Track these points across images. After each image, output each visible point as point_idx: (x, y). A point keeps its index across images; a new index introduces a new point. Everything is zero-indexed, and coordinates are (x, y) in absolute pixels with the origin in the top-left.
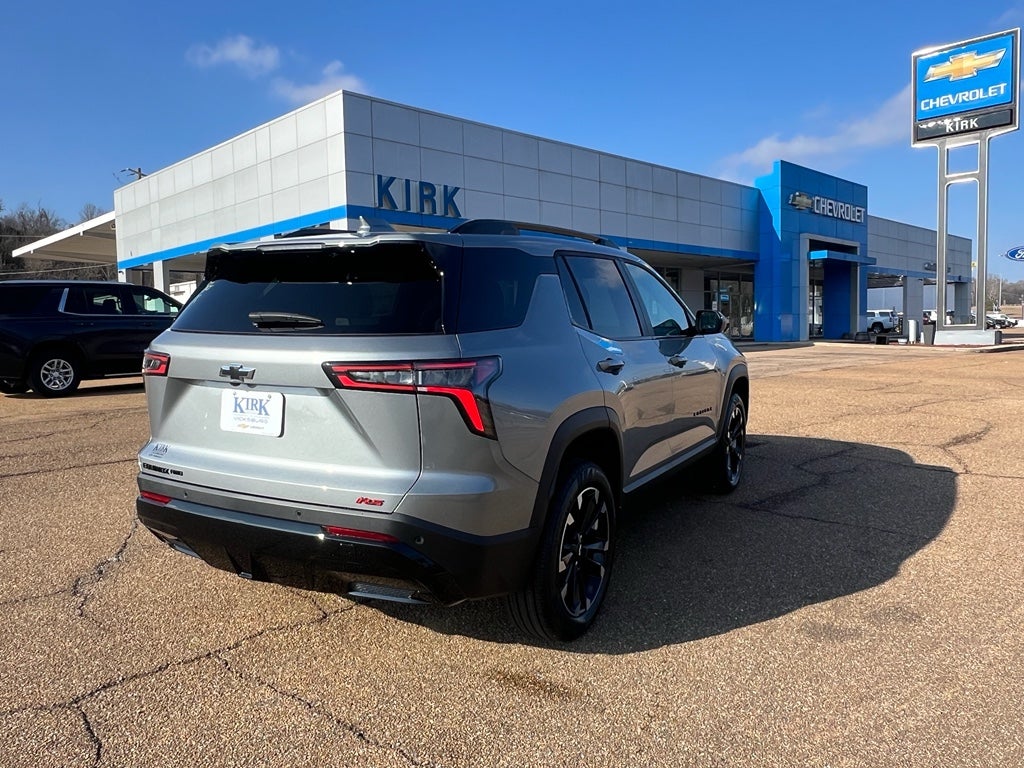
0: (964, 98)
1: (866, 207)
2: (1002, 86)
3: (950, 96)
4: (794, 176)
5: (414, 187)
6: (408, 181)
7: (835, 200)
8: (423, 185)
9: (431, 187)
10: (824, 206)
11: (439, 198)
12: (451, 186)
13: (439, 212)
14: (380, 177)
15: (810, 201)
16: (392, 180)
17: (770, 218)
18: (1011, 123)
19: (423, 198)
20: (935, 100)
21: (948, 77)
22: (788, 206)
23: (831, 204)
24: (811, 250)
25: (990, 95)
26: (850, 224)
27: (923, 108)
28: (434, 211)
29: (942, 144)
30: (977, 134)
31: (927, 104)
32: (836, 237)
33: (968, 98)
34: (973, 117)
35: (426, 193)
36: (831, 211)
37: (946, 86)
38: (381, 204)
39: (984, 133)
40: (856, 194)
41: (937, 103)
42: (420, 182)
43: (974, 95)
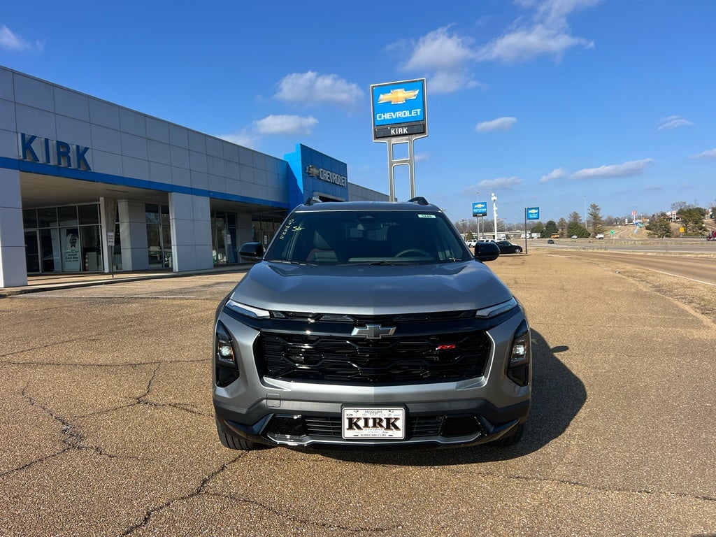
0: (400, 115)
1: (346, 177)
2: (419, 110)
3: (392, 113)
4: (308, 155)
5: (52, 144)
6: (47, 140)
7: (331, 172)
8: (59, 144)
9: (66, 145)
10: (325, 175)
11: (72, 154)
12: (83, 145)
13: (74, 165)
14: (23, 135)
15: (317, 172)
16: (33, 138)
17: (295, 180)
18: (424, 133)
19: (60, 155)
21: (390, 102)
22: (306, 174)
23: (329, 174)
25: (413, 115)
26: (339, 188)
27: (378, 119)
28: (70, 165)
29: (390, 142)
30: (407, 137)
31: (380, 117)
32: (332, 195)
33: (402, 115)
34: (405, 127)
35: (61, 150)
36: (329, 178)
37: (389, 107)
38: (25, 157)
39: (411, 136)
40: (341, 168)
41: (385, 116)
42: (57, 141)
43: (405, 114)
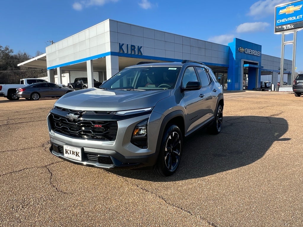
0: (290, 19)
1: (261, 52)
2: (301, 16)
3: (286, 19)
4: (239, 43)
5: (129, 46)
6: (127, 45)
7: (252, 50)
8: (132, 46)
9: (134, 46)
10: (248, 51)
11: (136, 50)
12: (140, 46)
13: (136, 53)
14: (120, 44)
15: (244, 50)
16: (123, 44)
17: (232, 54)
19: (132, 50)
20: (281, 20)
21: (285, 13)
22: (238, 51)
23: (250, 51)
24: (244, 64)
25: (298, 18)
26: (256, 57)
27: (278, 22)
28: (135, 53)
29: (283, 33)
30: (293, 30)
31: (279, 21)
32: (252, 60)
33: (291, 19)
34: (292, 25)
35: (133, 48)
36: (250, 53)
37: (285, 16)
39: (295, 30)
40: (258, 48)
41: (282, 21)
42: (131, 45)
43: (293, 18)
